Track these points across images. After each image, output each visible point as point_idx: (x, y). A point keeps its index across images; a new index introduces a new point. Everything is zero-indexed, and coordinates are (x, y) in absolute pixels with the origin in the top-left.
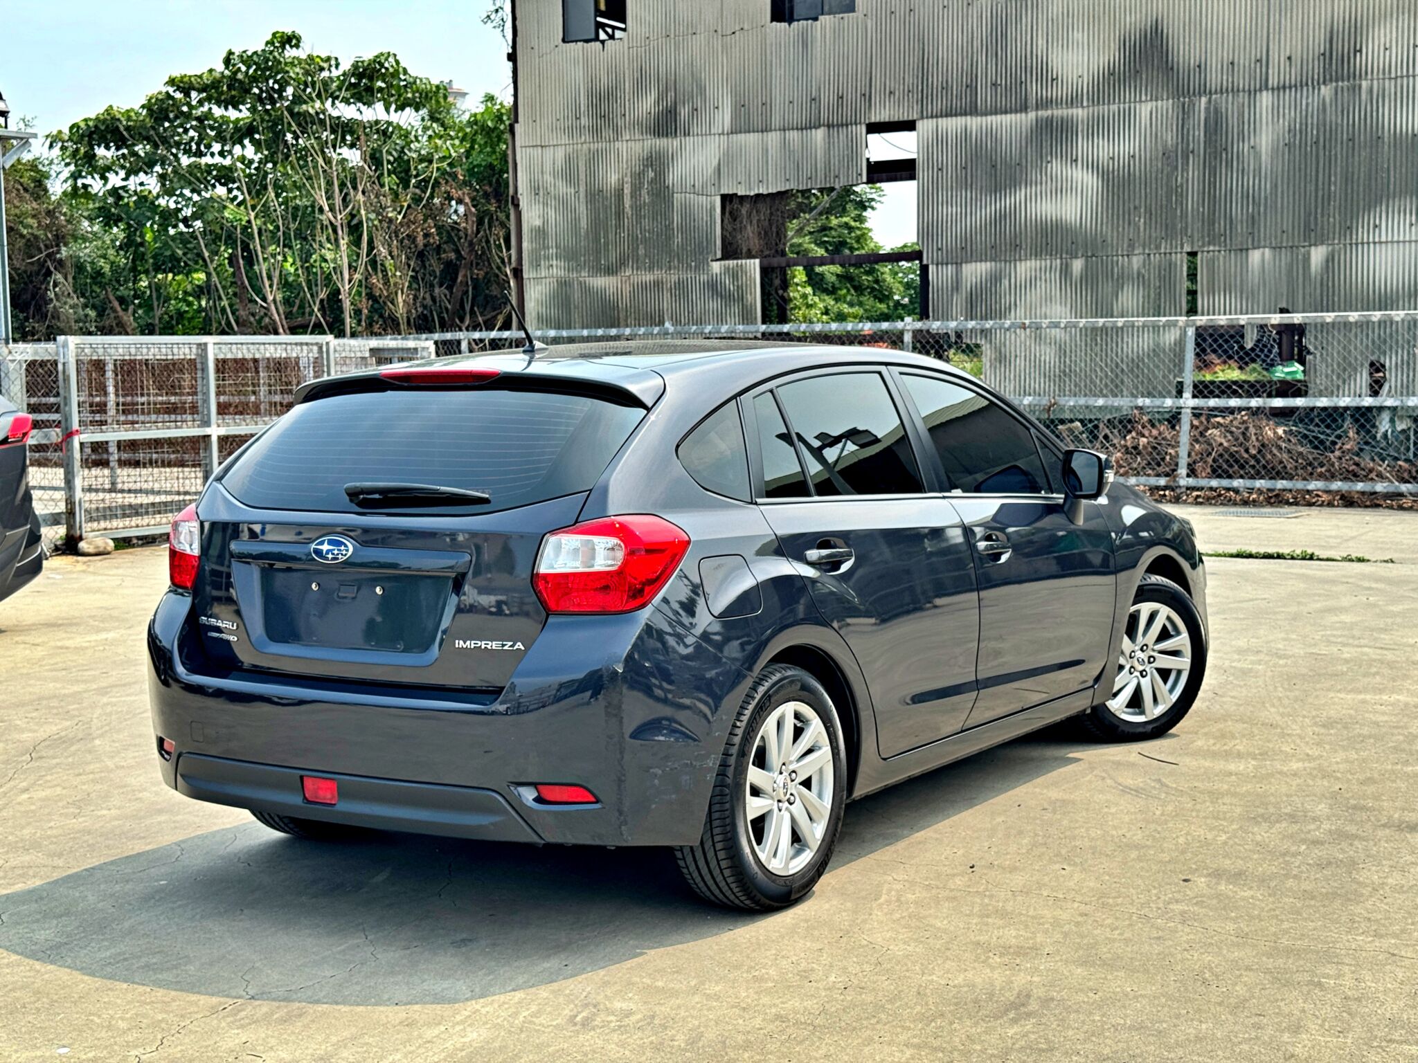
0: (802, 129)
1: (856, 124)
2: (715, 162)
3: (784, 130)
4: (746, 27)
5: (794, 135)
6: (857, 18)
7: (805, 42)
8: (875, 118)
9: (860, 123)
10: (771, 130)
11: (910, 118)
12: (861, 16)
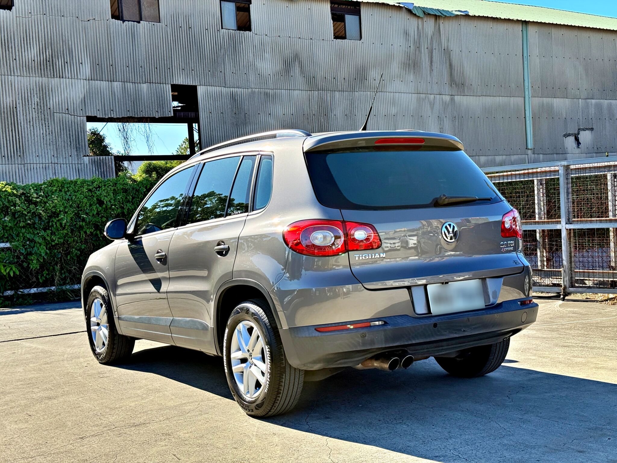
0: (135, 83)
1: (166, 84)
2: (82, 96)
3: (124, 82)
4: (96, 19)
5: (130, 85)
6: (162, 26)
7: (133, 35)
8: (176, 82)
9: (168, 84)
10: (116, 81)
11: (194, 84)
12: (164, 26)
